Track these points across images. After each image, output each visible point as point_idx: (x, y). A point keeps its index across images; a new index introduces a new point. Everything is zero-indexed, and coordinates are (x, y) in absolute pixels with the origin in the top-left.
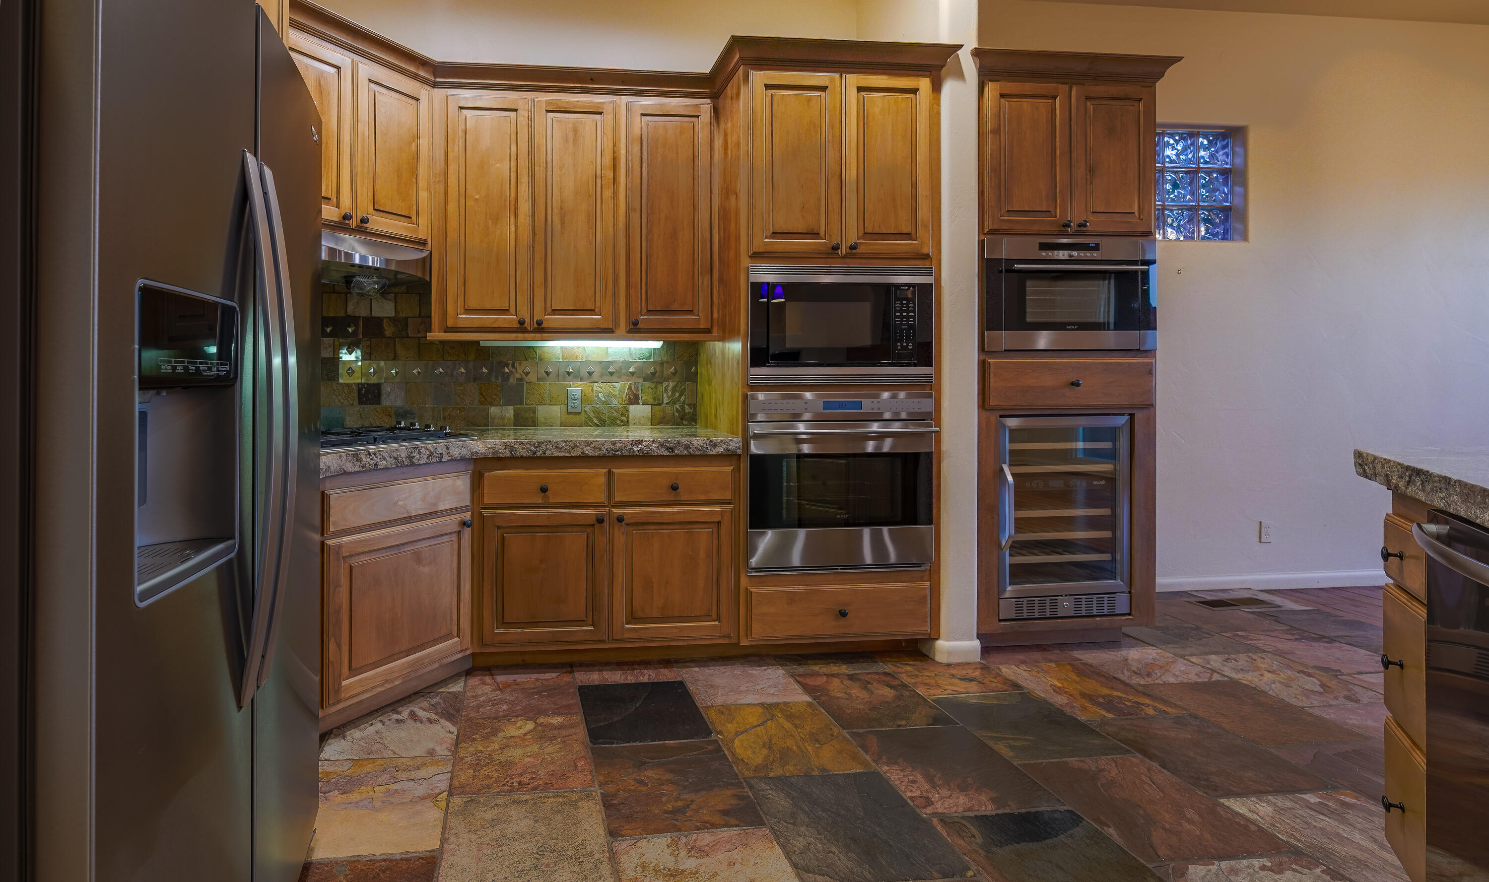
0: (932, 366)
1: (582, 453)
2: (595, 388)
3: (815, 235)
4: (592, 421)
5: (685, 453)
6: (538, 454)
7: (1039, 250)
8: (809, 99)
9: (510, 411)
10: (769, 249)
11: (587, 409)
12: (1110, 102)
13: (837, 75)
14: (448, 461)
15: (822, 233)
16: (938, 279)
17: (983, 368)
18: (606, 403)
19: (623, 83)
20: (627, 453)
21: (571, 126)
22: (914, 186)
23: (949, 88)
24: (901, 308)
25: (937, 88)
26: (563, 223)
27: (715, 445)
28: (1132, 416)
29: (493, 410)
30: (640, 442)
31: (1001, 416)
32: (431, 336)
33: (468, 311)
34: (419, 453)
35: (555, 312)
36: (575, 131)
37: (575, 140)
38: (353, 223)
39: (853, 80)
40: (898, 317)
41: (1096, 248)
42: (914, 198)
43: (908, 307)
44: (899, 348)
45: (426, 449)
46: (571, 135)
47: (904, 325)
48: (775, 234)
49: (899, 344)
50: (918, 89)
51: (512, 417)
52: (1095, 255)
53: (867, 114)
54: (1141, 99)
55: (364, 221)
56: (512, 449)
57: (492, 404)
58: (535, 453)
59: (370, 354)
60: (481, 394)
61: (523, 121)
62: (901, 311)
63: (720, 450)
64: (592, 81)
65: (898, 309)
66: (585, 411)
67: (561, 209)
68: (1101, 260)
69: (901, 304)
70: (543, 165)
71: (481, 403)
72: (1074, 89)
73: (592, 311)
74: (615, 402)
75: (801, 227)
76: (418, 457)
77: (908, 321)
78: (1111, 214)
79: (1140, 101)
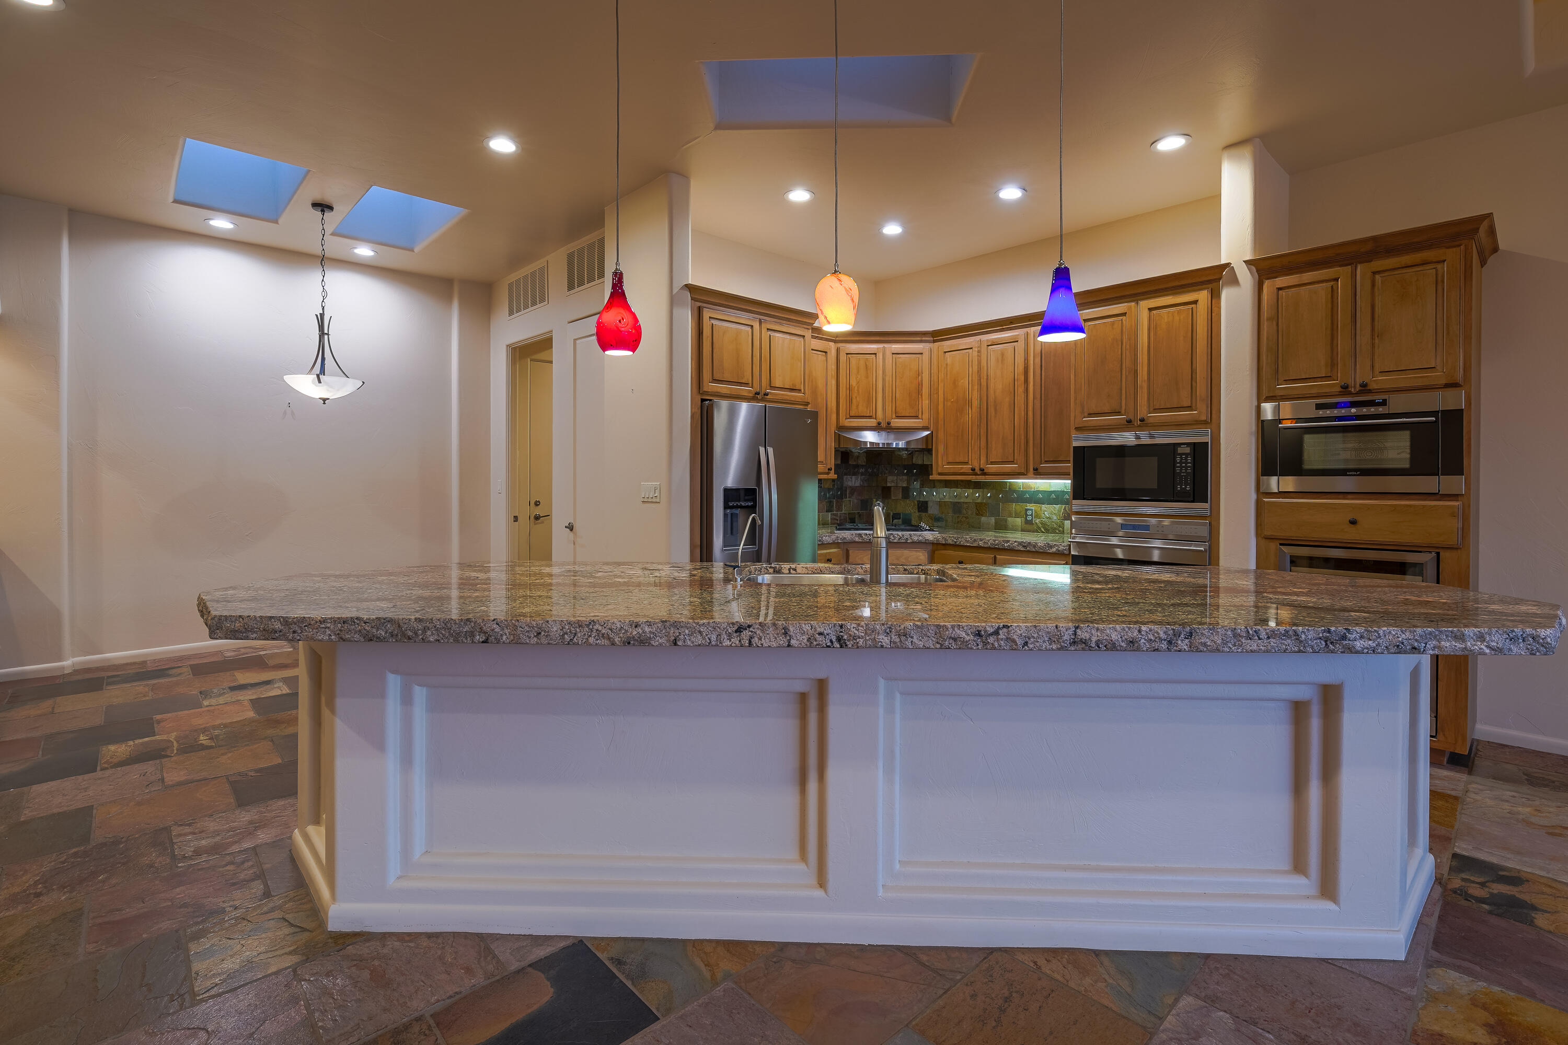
0: (1207, 503)
1: (979, 545)
2: (1043, 508)
3: (1119, 413)
4: (1041, 530)
5: (1034, 550)
6: (958, 543)
7: (1316, 409)
8: (1113, 324)
9: (992, 520)
10: (1086, 424)
11: (1037, 521)
12: (1405, 271)
13: (1133, 304)
14: (911, 542)
15: (1123, 412)
16: (1216, 438)
17: (1259, 505)
18: (1049, 518)
19: (1030, 320)
20: (1001, 547)
21: (1000, 352)
22: (1193, 372)
23: (1226, 294)
24: (1181, 460)
25: (1215, 295)
26: (996, 410)
27: (1051, 547)
28: (1438, 554)
29: (983, 519)
30: (1008, 541)
31: (1281, 544)
32: (931, 477)
33: (949, 463)
34: (894, 537)
35: (992, 463)
36: (1003, 355)
37: (1003, 360)
38: (884, 425)
39: (1145, 304)
40: (1178, 467)
41: (1384, 403)
42: (1193, 378)
43: (1187, 460)
44: (1179, 489)
45: (898, 535)
46: (1000, 358)
47: (1183, 473)
48: (1090, 415)
49: (1179, 486)
50: (1198, 300)
51: (994, 524)
52: (1381, 410)
53: (1156, 326)
54: (1445, 260)
55: (889, 423)
56: (946, 540)
57: (982, 515)
58: (956, 542)
59: (923, 485)
60: (977, 509)
61: (975, 354)
62: (1181, 463)
63: (1054, 550)
64: (1012, 323)
65: (1178, 461)
66: (1036, 523)
67: (995, 402)
68: (1389, 414)
69: (1181, 458)
70: (985, 377)
71: (977, 514)
72: (1359, 267)
73: (1012, 462)
74: (1055, 518)
75: (1106, 409)
76: (893, 538)
77: (1186, 470)
78: (1404, 371)
79: (1444, 262)
